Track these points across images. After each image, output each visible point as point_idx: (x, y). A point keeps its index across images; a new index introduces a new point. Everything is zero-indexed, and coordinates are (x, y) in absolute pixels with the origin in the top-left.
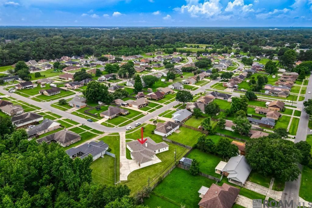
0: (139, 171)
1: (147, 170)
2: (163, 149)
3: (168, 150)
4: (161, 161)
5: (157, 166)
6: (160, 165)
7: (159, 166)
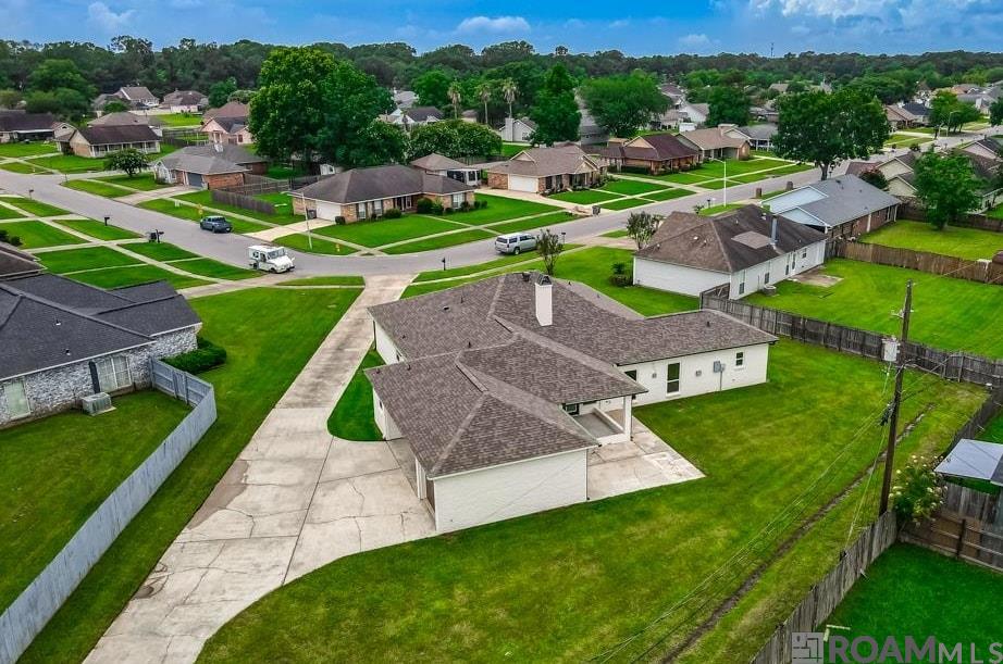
0: (402, 575)
1: (513, 565)
2: (718, 368)
3: (764, 380)
4: (695, 474)
5: (645, 515)
6: (682, 508)
7: (670, 518)
